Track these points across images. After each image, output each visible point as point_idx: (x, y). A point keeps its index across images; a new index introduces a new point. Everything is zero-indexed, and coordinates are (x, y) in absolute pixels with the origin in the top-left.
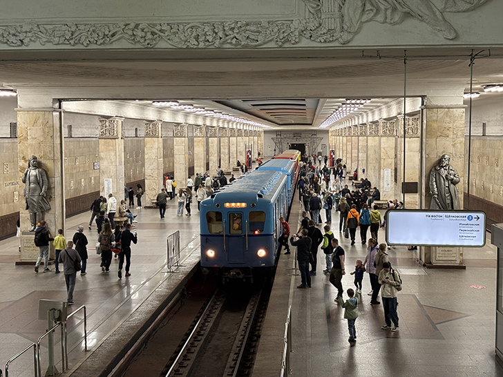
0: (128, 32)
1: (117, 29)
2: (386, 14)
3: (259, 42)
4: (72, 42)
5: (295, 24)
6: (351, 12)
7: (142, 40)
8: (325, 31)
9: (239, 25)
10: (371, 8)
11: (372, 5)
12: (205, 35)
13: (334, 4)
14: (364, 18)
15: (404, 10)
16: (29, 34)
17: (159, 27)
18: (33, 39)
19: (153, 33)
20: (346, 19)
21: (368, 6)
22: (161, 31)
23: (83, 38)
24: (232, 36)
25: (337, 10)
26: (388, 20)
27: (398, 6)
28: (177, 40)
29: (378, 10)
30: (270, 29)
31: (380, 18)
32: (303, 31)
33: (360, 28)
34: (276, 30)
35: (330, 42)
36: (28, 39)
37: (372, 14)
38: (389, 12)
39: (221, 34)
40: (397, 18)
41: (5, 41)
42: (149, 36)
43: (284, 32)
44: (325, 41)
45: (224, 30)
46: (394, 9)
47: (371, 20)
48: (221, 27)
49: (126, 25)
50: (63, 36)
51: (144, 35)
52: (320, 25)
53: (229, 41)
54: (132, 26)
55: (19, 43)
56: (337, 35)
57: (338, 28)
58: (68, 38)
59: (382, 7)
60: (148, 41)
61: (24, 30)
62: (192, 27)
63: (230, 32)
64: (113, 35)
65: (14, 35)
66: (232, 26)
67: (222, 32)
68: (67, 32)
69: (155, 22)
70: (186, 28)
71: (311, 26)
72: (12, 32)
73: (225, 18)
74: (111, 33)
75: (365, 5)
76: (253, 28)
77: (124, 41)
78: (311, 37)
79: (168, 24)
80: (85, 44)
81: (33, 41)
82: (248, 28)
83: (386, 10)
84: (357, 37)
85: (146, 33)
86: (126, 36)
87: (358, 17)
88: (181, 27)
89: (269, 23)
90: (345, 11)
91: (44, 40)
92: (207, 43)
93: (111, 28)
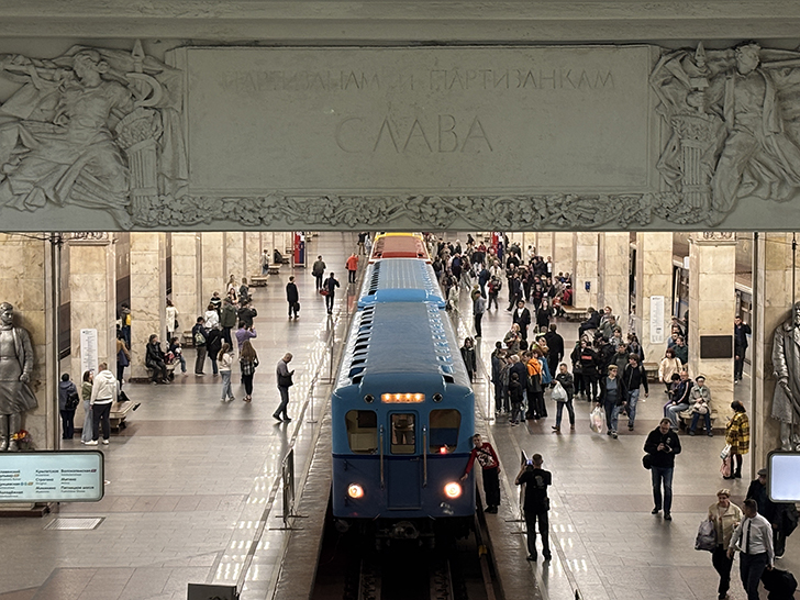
0: (413, 208)
1: (398, 205)
2: (771, 188)
3: (596, 223)
4: (333, 221)
5: (647, 200)
6: (724, 185)
7: (432, 220)
8: (688, 210)
9: (568, 200)
10: (751, 180)
11: (753, 177)
12: (521, 213)
13: (701, 173)
14: (741, 193)
15: (796, 185)
16: (273, 210)
17: (456, 202)
18: (277, 216)
19: (448, 210)
20: (717, 194)
21: (747, 179)
22: (459, 207)
23: (349, 216)
24: (558, 215)
25: (704, 182)
26: (774, 196)
27: (787, 178)
28: (482, 219)
29: (761, 182)
30: (612, 206)
31: (763, 192)
32: (656, 209)
33: (736, 205)
34: (619, 207)
35: (694, 223)
36: (271, 217)
37: (753, 188)
38: (775, 187)
39: (543, 212)
40: (785, 194)
41: (238, 218)
42: (442, 214)
43: (629, 210)
44: (687, 223)
45: (547, 206)
46: (783, 181)
47: (750, 195)
48: (543, 203)
49: (412, 198)
50: (322, 213)
51: (435, 212)
52: (681, 201)
53: (554, 221)
54: (419, 200)
55: (258, 222)
56: (704, 214)
57: (706, 205)
58: (328, 215)
59: (767, 180)
60: (439, 221)
61: (266, 204)
62: (502, 203)
63: (556, 209)
64: (390, 213)
65: (251, 210)
66: (559, 201)
67: (544, 209)
68: (327, 208)
69: (450, 195)
70: (493, 204)
71: (669, 202)
72: (249, 207)
73: (549, 191)
74: (389, 210)
75: (742, 176)
76: (587, 204)
77: (407, 219)
78: (667, 216)
79: (469, 198)
80: (352, 224)
81: (278, 219)
82: (580, 203)
83: (771, 183)
84: (730, 217)
85: (438, 210)
86: (410, 213)
87: (732, 192)
88: (487, 202)
89: (609, 197)
90: (716, 182)
91: (294, 218)
92: (523, 224)
93: (389, 203)
